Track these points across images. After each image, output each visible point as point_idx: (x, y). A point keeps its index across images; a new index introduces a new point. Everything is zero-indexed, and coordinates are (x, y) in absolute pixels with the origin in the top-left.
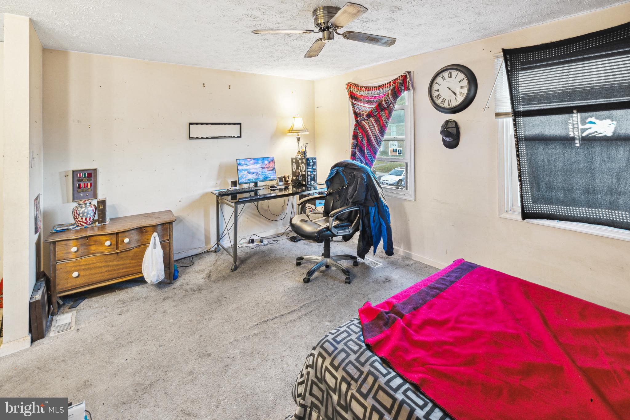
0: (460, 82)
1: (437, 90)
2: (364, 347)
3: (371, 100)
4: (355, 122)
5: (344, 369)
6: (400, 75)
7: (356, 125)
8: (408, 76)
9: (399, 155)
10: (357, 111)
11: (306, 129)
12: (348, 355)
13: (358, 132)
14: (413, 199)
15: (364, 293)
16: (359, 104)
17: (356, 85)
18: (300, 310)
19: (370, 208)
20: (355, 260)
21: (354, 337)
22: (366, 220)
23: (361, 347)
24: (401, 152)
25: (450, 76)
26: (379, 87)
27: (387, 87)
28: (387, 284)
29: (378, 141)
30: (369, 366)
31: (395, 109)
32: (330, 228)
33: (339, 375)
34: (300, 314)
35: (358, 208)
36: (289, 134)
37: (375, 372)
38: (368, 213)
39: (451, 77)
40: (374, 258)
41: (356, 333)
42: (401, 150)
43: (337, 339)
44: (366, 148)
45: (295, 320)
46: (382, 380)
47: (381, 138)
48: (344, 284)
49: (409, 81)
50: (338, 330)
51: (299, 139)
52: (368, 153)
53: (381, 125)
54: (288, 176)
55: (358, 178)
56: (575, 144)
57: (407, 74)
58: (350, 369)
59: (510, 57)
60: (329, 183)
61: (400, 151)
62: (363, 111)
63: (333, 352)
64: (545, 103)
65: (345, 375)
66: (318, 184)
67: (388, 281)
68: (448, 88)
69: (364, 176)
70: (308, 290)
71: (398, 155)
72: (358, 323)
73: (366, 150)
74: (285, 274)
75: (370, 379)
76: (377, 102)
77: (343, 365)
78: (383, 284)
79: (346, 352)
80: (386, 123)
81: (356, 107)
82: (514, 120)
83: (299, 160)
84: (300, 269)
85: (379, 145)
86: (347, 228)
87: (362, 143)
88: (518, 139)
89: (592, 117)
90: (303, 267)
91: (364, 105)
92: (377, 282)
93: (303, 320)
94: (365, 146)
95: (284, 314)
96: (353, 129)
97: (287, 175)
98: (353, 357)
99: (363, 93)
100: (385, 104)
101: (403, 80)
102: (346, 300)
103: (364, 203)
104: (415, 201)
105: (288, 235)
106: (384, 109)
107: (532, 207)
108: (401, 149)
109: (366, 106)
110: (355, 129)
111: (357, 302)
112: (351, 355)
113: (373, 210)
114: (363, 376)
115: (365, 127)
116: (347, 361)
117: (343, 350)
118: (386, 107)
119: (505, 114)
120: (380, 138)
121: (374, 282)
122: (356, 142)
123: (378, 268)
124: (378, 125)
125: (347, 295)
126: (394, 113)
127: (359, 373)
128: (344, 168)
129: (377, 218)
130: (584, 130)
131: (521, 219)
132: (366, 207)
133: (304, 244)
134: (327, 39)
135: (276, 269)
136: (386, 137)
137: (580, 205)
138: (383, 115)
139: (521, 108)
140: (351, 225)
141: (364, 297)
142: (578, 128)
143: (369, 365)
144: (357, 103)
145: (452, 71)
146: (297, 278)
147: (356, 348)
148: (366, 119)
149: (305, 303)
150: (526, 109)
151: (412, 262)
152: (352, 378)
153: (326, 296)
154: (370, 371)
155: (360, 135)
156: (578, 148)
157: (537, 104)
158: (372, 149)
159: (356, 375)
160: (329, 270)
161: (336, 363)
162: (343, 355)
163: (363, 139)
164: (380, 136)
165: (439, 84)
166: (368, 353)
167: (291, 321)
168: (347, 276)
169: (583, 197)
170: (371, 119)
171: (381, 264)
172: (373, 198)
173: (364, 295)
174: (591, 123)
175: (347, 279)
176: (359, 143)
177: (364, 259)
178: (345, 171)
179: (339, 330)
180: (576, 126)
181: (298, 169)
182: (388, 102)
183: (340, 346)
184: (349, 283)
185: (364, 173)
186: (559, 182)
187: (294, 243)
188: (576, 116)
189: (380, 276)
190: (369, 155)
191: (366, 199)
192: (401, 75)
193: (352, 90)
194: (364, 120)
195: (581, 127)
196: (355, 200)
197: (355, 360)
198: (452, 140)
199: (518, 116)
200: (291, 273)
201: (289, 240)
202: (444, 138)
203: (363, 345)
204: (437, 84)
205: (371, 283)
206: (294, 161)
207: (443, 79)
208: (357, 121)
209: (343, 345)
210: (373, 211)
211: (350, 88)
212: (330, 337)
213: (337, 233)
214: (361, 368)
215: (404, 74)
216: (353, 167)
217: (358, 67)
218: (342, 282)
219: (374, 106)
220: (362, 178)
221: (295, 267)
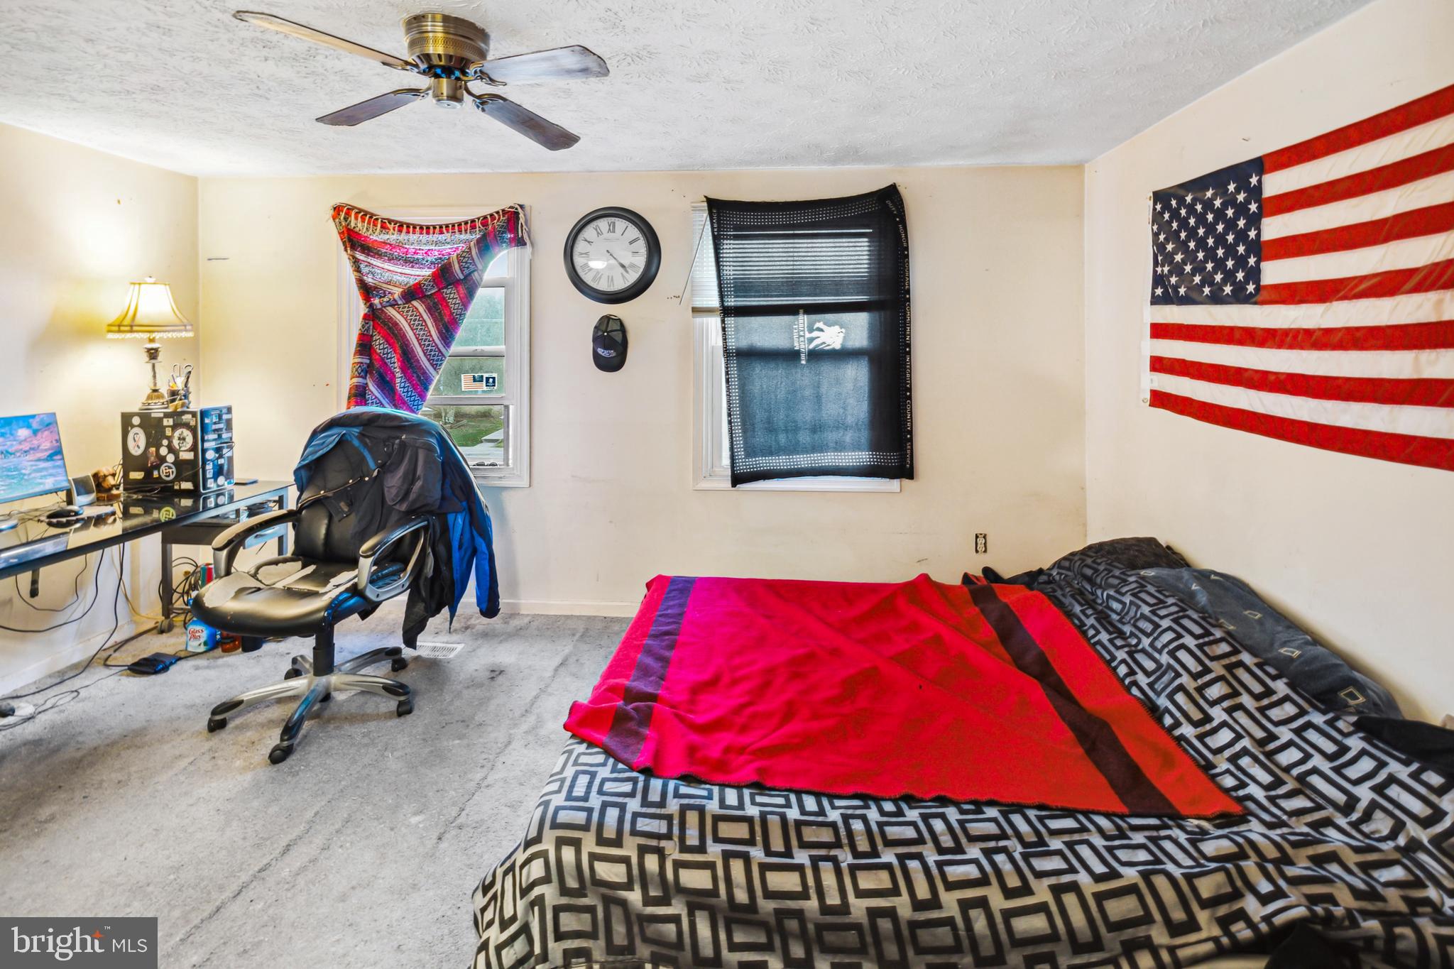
0: (631, 243)
1: (586, 254)
2: (641, 778)
3: (416, 256)
4: (362, 309)
5: (634, 833)
6: (499, 208)
7: (366, 317)
8: (521, 215)
9: (488, 389)
10: (370, 280)
11: (185, 321)
12: (622, 807)
13: (372, 336)
14: (525, 483)
15: (461, 719)
16: (375, 263)
17: (365, 215)
18: (312, 831)
19: (451, 517)
20: (396, 657)
21: (604, 772)
22: (441, 549)
23: (635, 781)
24: (494, 382)
25: (612, 229)
26: (442, 228)
27: (466, 231)
28: (500, 679)
29: (436, 358)
30: (676, 800)
31: (483, 284)
32: (361, 586)
33: (629, 849)
34: (319, 840)
35: (426, 523)
36: (111, 336)
37: (692, 801)
38: (445, 529)
39: (614, 232)
40: (436, 639)
41: (604, 764)
42: (494, 378)
43: (574, 794)
44: (398, 375)
45: (314, 861)
46: (713, 806)
47: (443, 350)
48: (396, 722)
49: (524, 227)
50: (563, 781)
51: (153, 354)
52: (404, 387)
53: (446, 319)
54: (111, 471)
55: (417, 448)
56: (800, 360)
57: (520, 210)
58: (644, 825)
59: (718, 213)
60: (303, 473)
61: (491, 380)
62: (389, 283)
63: (589, 819)
64: (764, 296)
65: (642, 841)
66: (236, 484)
67: (497, 673)
68: (608, 251)
69: (433, 441)
70: (301, 774)
71: (485, 388)
72: (587, 749)
73: (398, 380)
74: (185, 769)
75: (692, 818)
76: (432, 263)
77: (627, 827)
78: (493, 683)
79: (614, 805)
80: (460, 315)
81: (365, 270)
82: (723, 322)
83: (160, 420)
84: (232, 737)
85: (435, 367)
86: (396, 578)
87: (385, 363)
88: (727, 353)
89: (820, 321)
90: (237, 727)
91: (391, 268)
92: (473, 684)
93: (341, 846)
94: (397, 370)
95: (269, 865)
96: (360, 326)
97: (104, 470)
98: (634, 805)
99: (392, 237)
100: (459, 271)
101: (509, 220)
102: (427, 750)
103: (440, 507)
104: (530, 486)
105: (108, 663)
106: (457, 283)
107: (745, 465)
108: (494, 375)
109: (399, 270)
110: (363, 326)
111: (457, 742)
112: (626, 803)
113: (460, 521)
114: (676, 822)
115: (396, 324)
116: (628, 817)
117: (605, 805)
118: (462, 277)
119: (708, 311)
120: (440, 351)
121: (468, 687)
122: (368, 361)
123: (458, 656)
124: (436, 321)
125: (424, 740)
126: (481, 293)
127: (665, 822)
128: (361, 428)
129: (467, 536)
130: (811, 340)
131: (730, 485)
132: (442, 516)
133: (197, 668)
134: (448, 100)
135: (133, 769)
136: (455, 348)
137: (806, 450)
138: (452, 295)
139: (731, 302)
140: (405, 569)
141: (468, 726)
142: (804, 336)
143: (674, 797)
144: (369, 260)
145: (617, 219)
146: (238, 763)
147: (627, 787)
148: (400, 302)
149: (316, 809)
150: (739, 304)
151: (526, 620)
152: (659, 837)
153: (365, 766)
154: (681, 805)
155: (379, 343)
156: (804, 365)
157: (755, 297)
158: (418, 376)
159: (660, 827)
160: (332, 705)
161: (610, 832)
162: (612, 814)
163: (387, 354)
164: (441, 346)
165: (589, 242)
166: (656, 784)
167: (304, 868)
168: (402, 698)
169: (808, 439)
170: (415, 303)
171: (460, 647)
172: (458, 492)
173: (463, 721)
174: (821, 330)
175: (400, 704)
176: (377, 365)
177: (415, 648)
178: (368, 437)
179: (565, 779)
180: (802, 333)
181: (158, 446)
182: (468, 268)
183: (595, 801)
184: (409, 712)
185: (432, 435)
186: (780, 418)
187: (153, 677)
188: (803, 319)
189: (476, 670)
190: (408, 392)
191: (443, 498)
192: (503, 210)
193: (353, 225)
194: (392, 306)
195: (808, 335)
196: (418, 505)
197: (642, 806)
198: (614, 355)
199: (728, 314)
200: (207, 757)
201: (128, 676)
202: (600, 351)
203: (635, 774)
204: (586, 240)
205: (465, 692)
206: (136, 421)
207: (598, 233)
208: (371, 306)
209: (598, 796)
210: (458, 522)
211: (346, 219)
212: (558, 800)
213: (378, 596)
214: (663, 811)
215: (511, 207)
216: (396, 423)
217: (380, 168)
218: (388, 716)
219: (427, 272)
220: (430, 448)
221: (208, 740)
